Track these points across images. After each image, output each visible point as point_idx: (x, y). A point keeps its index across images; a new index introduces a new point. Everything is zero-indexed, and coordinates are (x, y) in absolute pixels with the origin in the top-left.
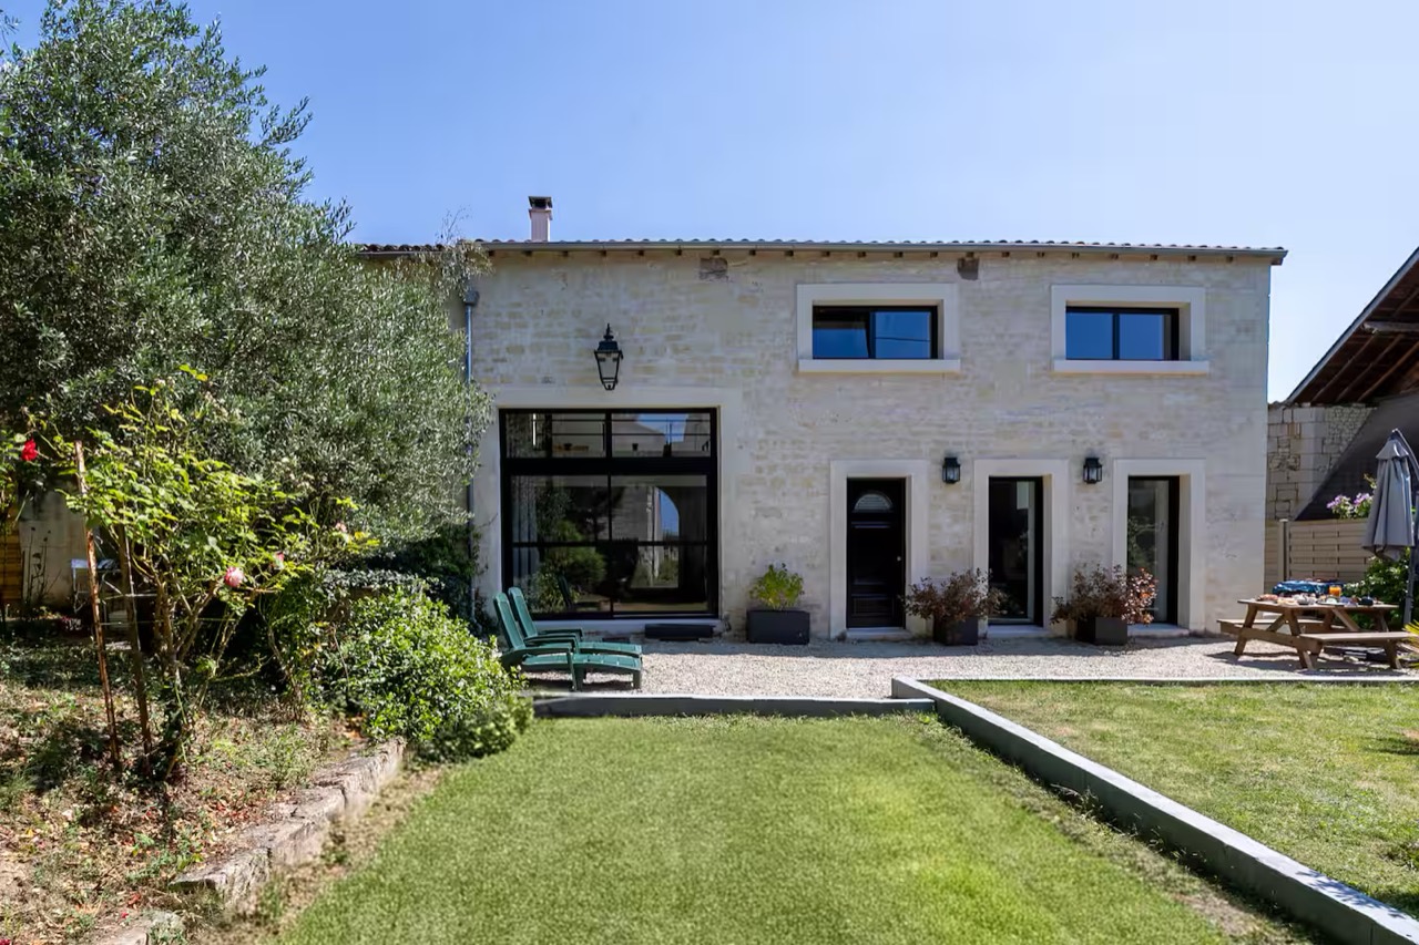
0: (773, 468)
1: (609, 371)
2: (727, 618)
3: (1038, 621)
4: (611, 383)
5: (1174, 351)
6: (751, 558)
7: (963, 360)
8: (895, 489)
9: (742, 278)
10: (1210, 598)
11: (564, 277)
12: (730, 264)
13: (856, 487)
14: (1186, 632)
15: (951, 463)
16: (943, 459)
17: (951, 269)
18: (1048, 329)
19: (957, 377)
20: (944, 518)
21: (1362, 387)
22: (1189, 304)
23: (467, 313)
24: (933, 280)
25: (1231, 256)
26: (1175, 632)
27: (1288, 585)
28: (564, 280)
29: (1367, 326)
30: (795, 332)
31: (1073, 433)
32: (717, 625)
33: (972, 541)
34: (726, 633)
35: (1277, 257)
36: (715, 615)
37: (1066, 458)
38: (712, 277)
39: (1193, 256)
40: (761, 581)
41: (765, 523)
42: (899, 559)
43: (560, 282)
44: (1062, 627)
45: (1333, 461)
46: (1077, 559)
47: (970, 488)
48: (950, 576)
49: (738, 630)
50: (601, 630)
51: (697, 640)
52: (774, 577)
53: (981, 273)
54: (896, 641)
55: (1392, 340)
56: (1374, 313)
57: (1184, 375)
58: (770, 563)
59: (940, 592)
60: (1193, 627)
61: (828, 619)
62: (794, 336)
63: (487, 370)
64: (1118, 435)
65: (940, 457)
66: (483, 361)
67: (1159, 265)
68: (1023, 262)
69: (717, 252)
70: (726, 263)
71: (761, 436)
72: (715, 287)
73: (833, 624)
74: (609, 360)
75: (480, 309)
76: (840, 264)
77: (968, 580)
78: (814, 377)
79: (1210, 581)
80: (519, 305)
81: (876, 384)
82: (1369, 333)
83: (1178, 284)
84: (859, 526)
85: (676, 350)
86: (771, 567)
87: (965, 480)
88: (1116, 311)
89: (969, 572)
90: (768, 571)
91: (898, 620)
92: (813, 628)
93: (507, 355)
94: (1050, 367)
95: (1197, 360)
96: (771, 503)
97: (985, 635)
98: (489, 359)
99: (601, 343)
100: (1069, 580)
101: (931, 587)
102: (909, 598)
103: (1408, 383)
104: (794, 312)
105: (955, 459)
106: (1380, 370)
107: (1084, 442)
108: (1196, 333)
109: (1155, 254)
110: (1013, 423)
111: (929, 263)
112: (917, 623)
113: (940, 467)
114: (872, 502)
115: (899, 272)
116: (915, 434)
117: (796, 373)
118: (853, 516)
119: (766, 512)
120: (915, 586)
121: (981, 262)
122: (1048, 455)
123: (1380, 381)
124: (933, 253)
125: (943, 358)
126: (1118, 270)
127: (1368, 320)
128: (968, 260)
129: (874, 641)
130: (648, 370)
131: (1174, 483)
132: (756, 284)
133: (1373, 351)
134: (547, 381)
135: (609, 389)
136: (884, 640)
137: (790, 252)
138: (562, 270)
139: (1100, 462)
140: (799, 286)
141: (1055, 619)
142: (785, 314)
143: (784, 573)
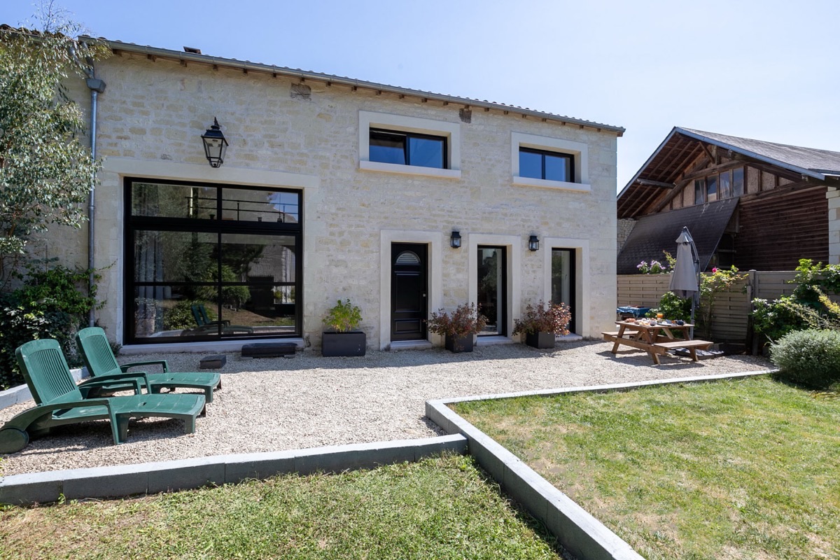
0: (341, 234)
1: (214, 152)
2: (308, 338)
3: (504, 333)
4: (216, 162)
5: (572, 177)
6: (326, 295)
7: (462, 171)
8: (422, 250)
9: (321, 102)
10: (592, 318)
11: (182, 80)
12: (313, 90)
13: (397, 248)
14: (581, 338)
15: (455, 235)
16: (451, 233)
17: (455, 115)
18: (509, 158)
19: (458, 182)
20: (452, 270)
21: (632, 211)
22: (580, 152)
23: (92, 97)
24: (445, 120)
25: (599, 128)
26: (576, 338)
27: (623, 309)
28: (183, 84)
29: (638, 180)
30: (358, 143)
31: (523, 220)
32: (300, 342)
33: (468, 285)
34: (307, 349)
35: (620, 132)
36: (300, 335)
37: (520, 235)
38: (299, 97)
39: (582, 125)
40: (332, 312)
41: (335, 270)
42: (424, 295)
43: (179, 84)
44: (518, 338)
45: (622, 245)
46: (526, 296)
47: (466, 251)
48: (457, 308)
49: (316, 346)
50: (209, 349)
51: (283, 356)
52: (342, 309)
53: (473, 119)
54: (422, 350)
55: (646, 189)
56: (642, 174)
57: (578, 192)
58: (339, 299)
59: (450, 317)
60: (584, 335)
61: (378, 335)
62: (357, 145)
63: (111, 144)
64: (546, 223)
65: (449, 231)
66: (109, 137)
67: (566, 128)
68: (496, 116)
69: (303, 79)
70: (310, 89)
71: (333, 210)
72: (301, 104)
73: (382, 339)
74: (216, 145)
75: (107, 95)
76: (387, 101)
77: (467, 310)
78: (369, 173)
79: (592, 308)
80: (143, 97)
81: (410, 181)
82: (638, 184)
83: (575, 140)
84: (399, 273)
85: (272, 146)
86: (339, 302)
87: (464, 246)
88: (544, 153)
89: (467, 304)
90: (337, 305)
91: (424, 336)
92: (369, 342)
93: (130, 134)
94: (511, 180)
95: (584, 183)
96: (341, 257)
97: (476, 343)
98: (114, 136)
99: (208, 131)
100: (522, 308)
101: (445, 315)
102: (431, 321)
103: (650, 210)
104: (357, 129)
105: (458, 233)
106: (640, 203)
107: (529, 227)
108: (583, 169)
109: (564, 122)
110: (490, 213)
111: (441, 109)
112: (435, 338)
113: (449, 237)
114: (407, 258)
115: (423, 112)
116: (434, 215)
117: (358, 169)
118: (395, 267)
119: (337, 264)
120: (434, 313)
121: (473, 113)
122: (511, 233)
123: (639, 208)
124: (446, 102)
125: (450, 169)
126: (546, 128)
127: (639, 178)
128: (466, 110)
129: (409, 350)
130: (248, 157)
131: (572, 252)
132: (332, 107)
133: (639, 193)
134: (164, 157)
135: (215, 166)
136: (415, 349)
137: (355, 87)
138: (182, 76)
139: (538, 238)
140: (360, 112)
141: (515, 333)
142: (351, 129)
143: (349, 305)
